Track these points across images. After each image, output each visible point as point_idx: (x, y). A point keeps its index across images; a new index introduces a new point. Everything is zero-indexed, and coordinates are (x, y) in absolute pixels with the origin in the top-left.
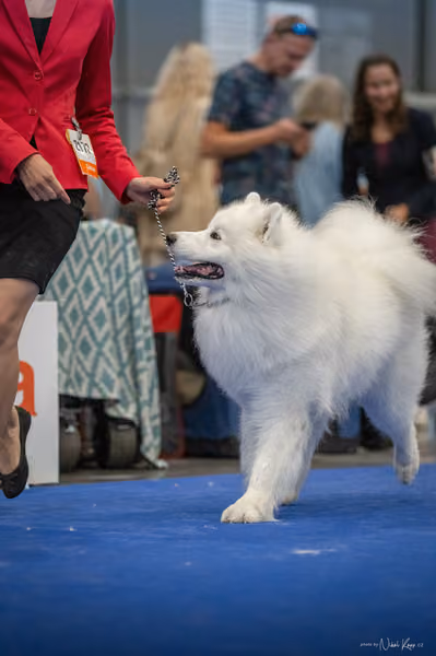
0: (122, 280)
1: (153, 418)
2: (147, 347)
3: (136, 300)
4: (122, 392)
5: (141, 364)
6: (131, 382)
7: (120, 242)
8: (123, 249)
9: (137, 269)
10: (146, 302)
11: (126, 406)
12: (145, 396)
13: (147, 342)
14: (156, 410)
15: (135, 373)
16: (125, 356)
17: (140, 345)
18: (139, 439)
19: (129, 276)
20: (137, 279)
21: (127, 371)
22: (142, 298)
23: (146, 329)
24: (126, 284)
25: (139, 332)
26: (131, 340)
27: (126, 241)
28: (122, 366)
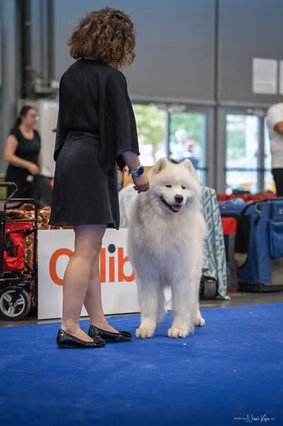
0: (210, 214)
1: (223, 277)
2: (221, 244)
3: (216, 223)
4: (209, 265)
5: (218, 252)
6: (214, 261)
7: (209, 196)
8: (210, 199)
9: (217, 208)
10: (220, 223)
11: (211, 271)
12: (220, 267)
13: (221, 242)
14: (225, 273)
15: (215, 256)
16: (211, 248)
17: (218, 243)
18: (217, 286)
19: (213, 212)
20: (217, 213)
21: (212, 255)
22: (219, 221)
23: (220, 236)
24: (212, 215)
25: (217, 237)
26: (213, 241)
27: (212, 196)
28: (210, 253)
